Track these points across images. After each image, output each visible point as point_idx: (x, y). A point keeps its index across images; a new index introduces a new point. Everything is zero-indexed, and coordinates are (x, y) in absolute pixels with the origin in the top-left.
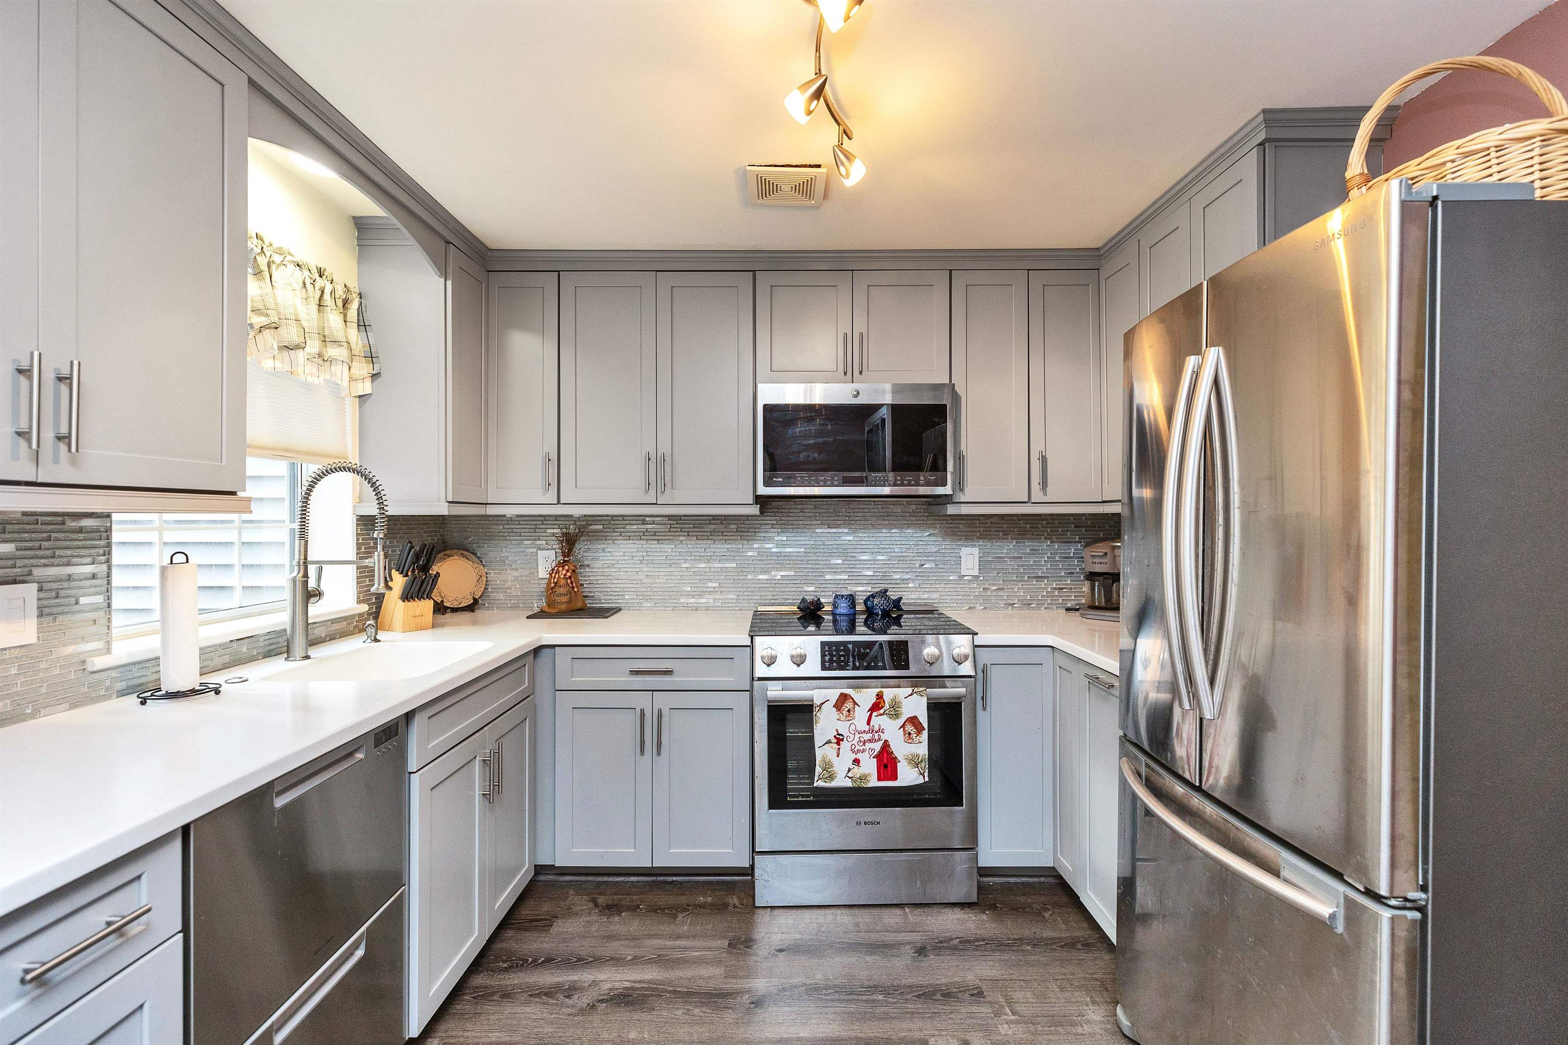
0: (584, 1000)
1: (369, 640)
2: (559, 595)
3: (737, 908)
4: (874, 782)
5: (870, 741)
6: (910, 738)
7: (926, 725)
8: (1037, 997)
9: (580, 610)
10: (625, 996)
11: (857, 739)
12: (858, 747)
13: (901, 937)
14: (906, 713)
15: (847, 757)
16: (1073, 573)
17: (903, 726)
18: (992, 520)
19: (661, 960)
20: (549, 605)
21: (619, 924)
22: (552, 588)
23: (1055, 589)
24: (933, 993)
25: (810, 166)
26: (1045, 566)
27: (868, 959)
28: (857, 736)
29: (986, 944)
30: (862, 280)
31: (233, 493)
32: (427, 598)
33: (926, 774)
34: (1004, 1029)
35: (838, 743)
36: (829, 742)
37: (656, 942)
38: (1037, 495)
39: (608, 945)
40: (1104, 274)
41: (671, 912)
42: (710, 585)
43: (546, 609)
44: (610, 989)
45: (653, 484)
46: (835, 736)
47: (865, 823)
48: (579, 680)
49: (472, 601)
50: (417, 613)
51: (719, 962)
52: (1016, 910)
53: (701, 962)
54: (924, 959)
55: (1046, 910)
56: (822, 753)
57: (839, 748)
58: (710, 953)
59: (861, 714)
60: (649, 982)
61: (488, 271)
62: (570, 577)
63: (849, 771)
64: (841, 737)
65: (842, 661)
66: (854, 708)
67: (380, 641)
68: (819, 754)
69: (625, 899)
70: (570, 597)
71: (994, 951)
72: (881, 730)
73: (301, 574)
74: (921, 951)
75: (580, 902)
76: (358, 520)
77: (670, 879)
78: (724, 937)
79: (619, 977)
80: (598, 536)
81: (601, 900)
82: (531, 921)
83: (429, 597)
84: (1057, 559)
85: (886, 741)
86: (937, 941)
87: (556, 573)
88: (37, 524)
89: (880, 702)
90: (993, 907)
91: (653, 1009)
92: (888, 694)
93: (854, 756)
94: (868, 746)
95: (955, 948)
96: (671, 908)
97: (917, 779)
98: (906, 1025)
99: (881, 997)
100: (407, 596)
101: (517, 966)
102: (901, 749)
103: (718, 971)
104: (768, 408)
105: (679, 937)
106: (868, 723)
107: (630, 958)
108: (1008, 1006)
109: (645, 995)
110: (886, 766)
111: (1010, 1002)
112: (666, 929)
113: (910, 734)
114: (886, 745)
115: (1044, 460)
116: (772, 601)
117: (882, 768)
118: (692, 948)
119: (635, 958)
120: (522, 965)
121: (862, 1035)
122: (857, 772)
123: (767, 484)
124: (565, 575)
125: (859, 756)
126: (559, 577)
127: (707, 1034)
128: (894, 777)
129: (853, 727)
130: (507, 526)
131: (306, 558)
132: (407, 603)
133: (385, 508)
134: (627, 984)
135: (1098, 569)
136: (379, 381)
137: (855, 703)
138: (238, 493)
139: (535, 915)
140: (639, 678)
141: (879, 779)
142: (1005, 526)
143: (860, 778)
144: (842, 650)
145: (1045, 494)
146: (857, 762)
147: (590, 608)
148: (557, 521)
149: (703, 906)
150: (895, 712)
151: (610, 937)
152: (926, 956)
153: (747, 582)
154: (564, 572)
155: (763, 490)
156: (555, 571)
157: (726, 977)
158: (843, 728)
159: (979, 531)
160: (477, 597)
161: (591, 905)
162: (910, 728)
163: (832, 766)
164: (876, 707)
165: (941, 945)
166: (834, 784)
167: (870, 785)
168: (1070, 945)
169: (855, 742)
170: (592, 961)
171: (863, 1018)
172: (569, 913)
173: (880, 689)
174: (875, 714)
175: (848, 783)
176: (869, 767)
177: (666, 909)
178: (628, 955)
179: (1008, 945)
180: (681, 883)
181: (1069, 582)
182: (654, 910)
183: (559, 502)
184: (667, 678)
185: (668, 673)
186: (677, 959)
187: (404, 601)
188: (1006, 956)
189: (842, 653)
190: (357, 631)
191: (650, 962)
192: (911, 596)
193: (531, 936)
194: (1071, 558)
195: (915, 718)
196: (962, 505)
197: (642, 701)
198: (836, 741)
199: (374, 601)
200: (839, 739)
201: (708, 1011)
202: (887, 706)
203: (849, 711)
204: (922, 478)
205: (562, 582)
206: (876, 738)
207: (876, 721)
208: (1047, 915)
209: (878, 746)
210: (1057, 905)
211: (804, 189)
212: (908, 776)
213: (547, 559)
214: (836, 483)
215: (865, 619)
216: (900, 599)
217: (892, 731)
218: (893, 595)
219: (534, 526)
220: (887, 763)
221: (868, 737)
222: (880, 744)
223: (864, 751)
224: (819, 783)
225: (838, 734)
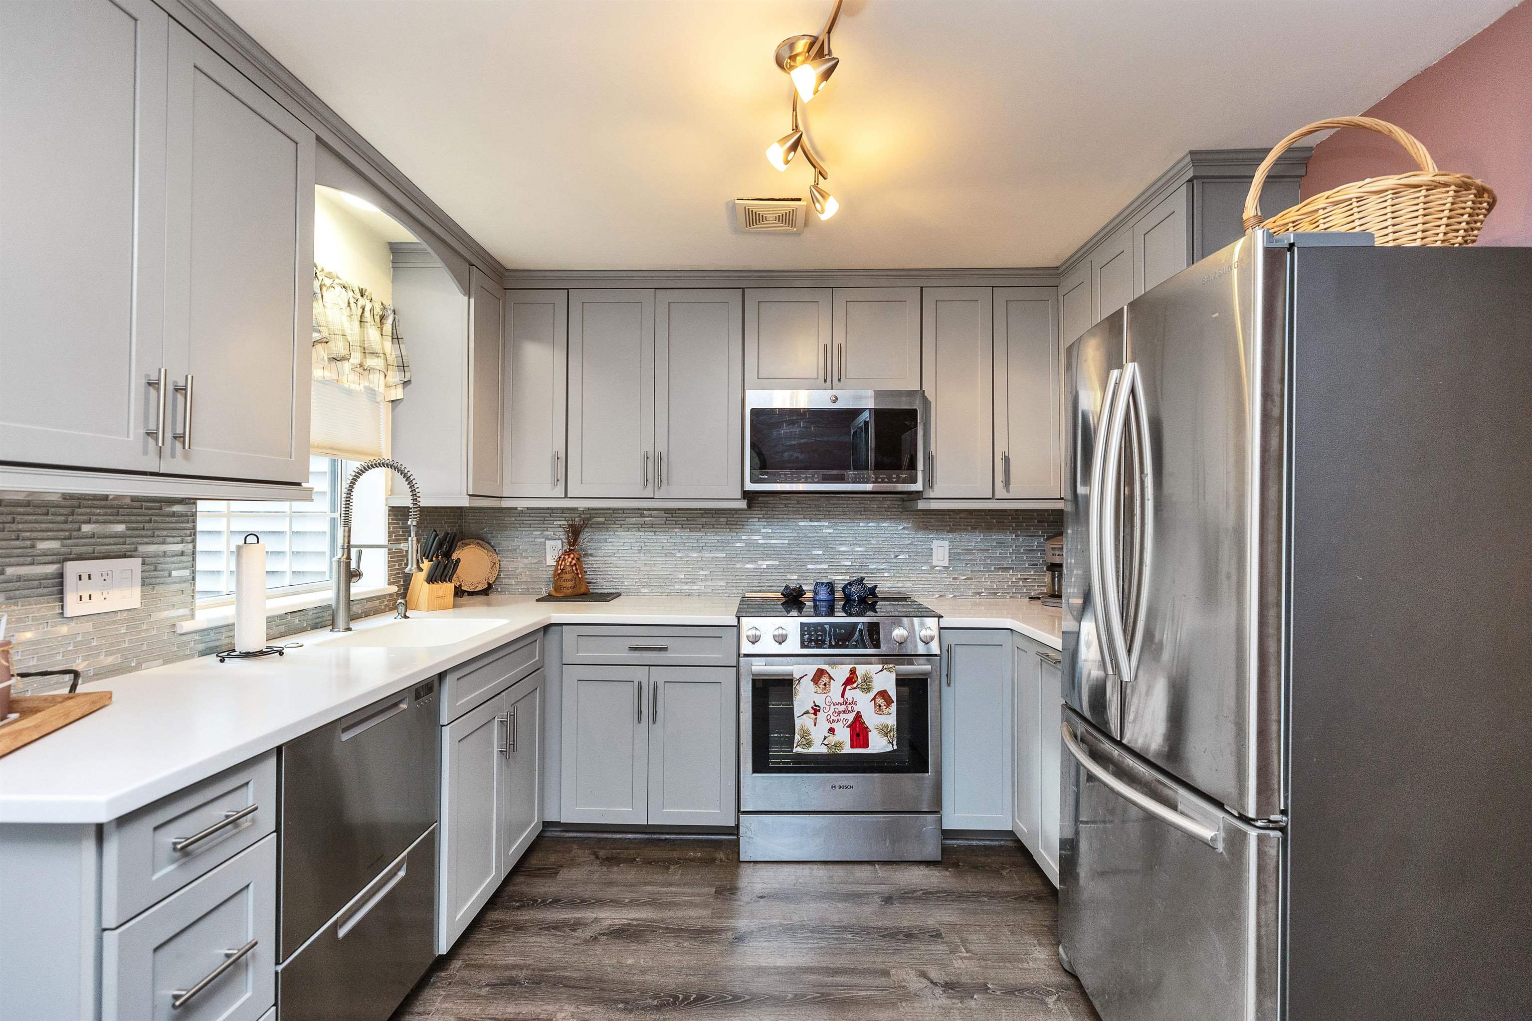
0: (588, 934)
1: (400, 617)
2: (564, 581)
3: (723, 862)
4: (847, 749)
5: (844, 712)
6: (880, 710)
7: (894, 698)
8: (990, 939)
9: (583, 594)
10: (624, 931)
11: (832, 710)
12: (833, 717)
13: (872, 888)
14: (877, 687)
15: (823, 726)
16: (1037, 565)
17: (874, 699)
18: (962, 515)
19: (655, 903)
20: (555, 590)
21: (618, 873)
22: (559, 574)
23: (1020, 579)
24: (897, 934)
25: (792, 200)
26: (1010, 557)
27: (840, 905)
28: (832, 707)
29: (948, 895)
30: (841, 296)
31: (299, 484)
32: (449, 581)
33: (895, 743)
34: (958, 963)
35: (815, 714)
36: (807, 712)
37: (650, 888)
38: (1000, 492)
39: (607, 889)
40: (1062, 290)
41: (665, 864)
42: (701, 573)
43: (554, 593)
44: (610, 925)
45: (651, 480)
46: (812, 707)
47: (840, 787)
48: (584, 655)
49: (487, 586)
50: (441, 594)
51: (706, 906)
52: (975, 868)
53: (691, 905)
54: (890, 906)
55: (1004, 868)
56: (801, 722)
57: (816, 718)
58: (699, 898)
59: (836, 687)
60: (644, 920)
61: (505, 289)
62: (575, 565)
63: (825, 739)
64: (818, 708)
65: (820, 641)
66: (830, 682)
67: (409, 618)
68: (798, 723)
69: (623, 852)
70: (575, 583)
71: (953, 901)
72: (853, 703)
73: (345, 556)
74: (888, 900)
75: (584, 855)
76: (389, 511)
77: (663, 837)
78: (711, 886)
79: (619, 915)
80: (600, 527)
81: (602, 853)
82: (539, 869)
83: (450, 581)
84: (1022, 551)
85: (858, 712)
86: (903, 892)
87: (562, 561)
88: (142, 508)
89: (853, 678)
90: (956, 865)
91: (648, 942)
92: (861, 670)
93: (829, 726)
94: (842, 716)
95: (919, 898)
96: (664, 861)
97: (887, 747)
98: (871, 958)
99: (850, 936)
100: (431, 579)
101: (528, 905)
102: (872, 720)
103: (705, 913)
104: (755, 412)
105: (671, 885)
106: (843, 696)
107: (627, 900)
108: (963, 946)
109: (641, 931)
110: (858, 735)
111: (964, 942)
112: (659, 878)
113: (880, 706)
114: (858, 716)
115: (1007, 460)
116: (759, 588)
117: (855, 736)
118: (683, 894)
119: (632, 901)
120: (533, 905)
121: (831, 965)
122: (832, 739)
123: (753, 481)
124: (571, 562)
125: (834, 725)
126: (565, 564)
127: (695, 962)
128: (866, 745)
129: (828, 699)
130: (518, 518)
131: (349, 543)
132: (431, 585)
133: (418, 499)
134: (626, 922)
135: (1057, 560)
136: (409, 387)
137: (831, 678)
138: (302, 484)
139: (543, 864)
140: (637, 654)
141: (852, 747)
142: (973, 521)
143: (835, 745)
144: (820, 631)
145: (1008, 491)
146: (832, 730)
147: (593, 593)
148: (563, 513)
149: (692, 860)
150: (866, 686)
151: (611, 884)
152: (892, 904)
153: (736, 570)
154: (570, 560)
155: (750, 486)
156: (561, 559)
157: (712, 918)
158: (820, 700)
159: (949, 526)
160: (491, 582)
161: (593, 857)
162: (880, 701)
163: (809, 734)
164: (849, 681)
165: (906, 895)
166: (811, 750)
167: (844, 752)
168: (1023, 898)
169: (831, 713)
170: (593, 903)
171: (832, 952)
172: (573, 863)
173: (853, 666)
174: (849, 687)
175: (824, 750)
176: (843, 735)
177: (659, 861)
178: (625, 898)
179: (967, 897)
180: (674, 840)
181: (1032, 573)
182: (649, 862)
183: (566, 497)
184: (662, 654)
185: (664, 649)
186: (670, 902)
187: (429, 584)
188: (964, 906)
189: (820, 633)
190: (388, 609)
191: (644, 904)
192: (886, 585)
193: (539, 881)
194: (1034, 550)
195: (885, 691)
196: (932, 501)
197: (640, 674)
198: (813, 712)
199: (402, 583)
200: (816, 710)
201: (696, 944)
202: (859, 680)
203: (825, 685)
204: (894, 476)
205: (568, 569)
206: (850, 709)
207: (849, 694)
208: (1004, 873)
209: (851, 717)
210: (1014, 864)
211: (787, 219)
212: (878, 744)
213: (554, 548)
214: (816, 480)
215: (843, 603)
216: (876, 587)
217: (864, 703)
218: (869, 584)
219: (543, 519)
220: (859, 732)
221: (842, 708)
222: (853, 715)
223: (838, 721)
224: (798, 750)
225: (815, 706)
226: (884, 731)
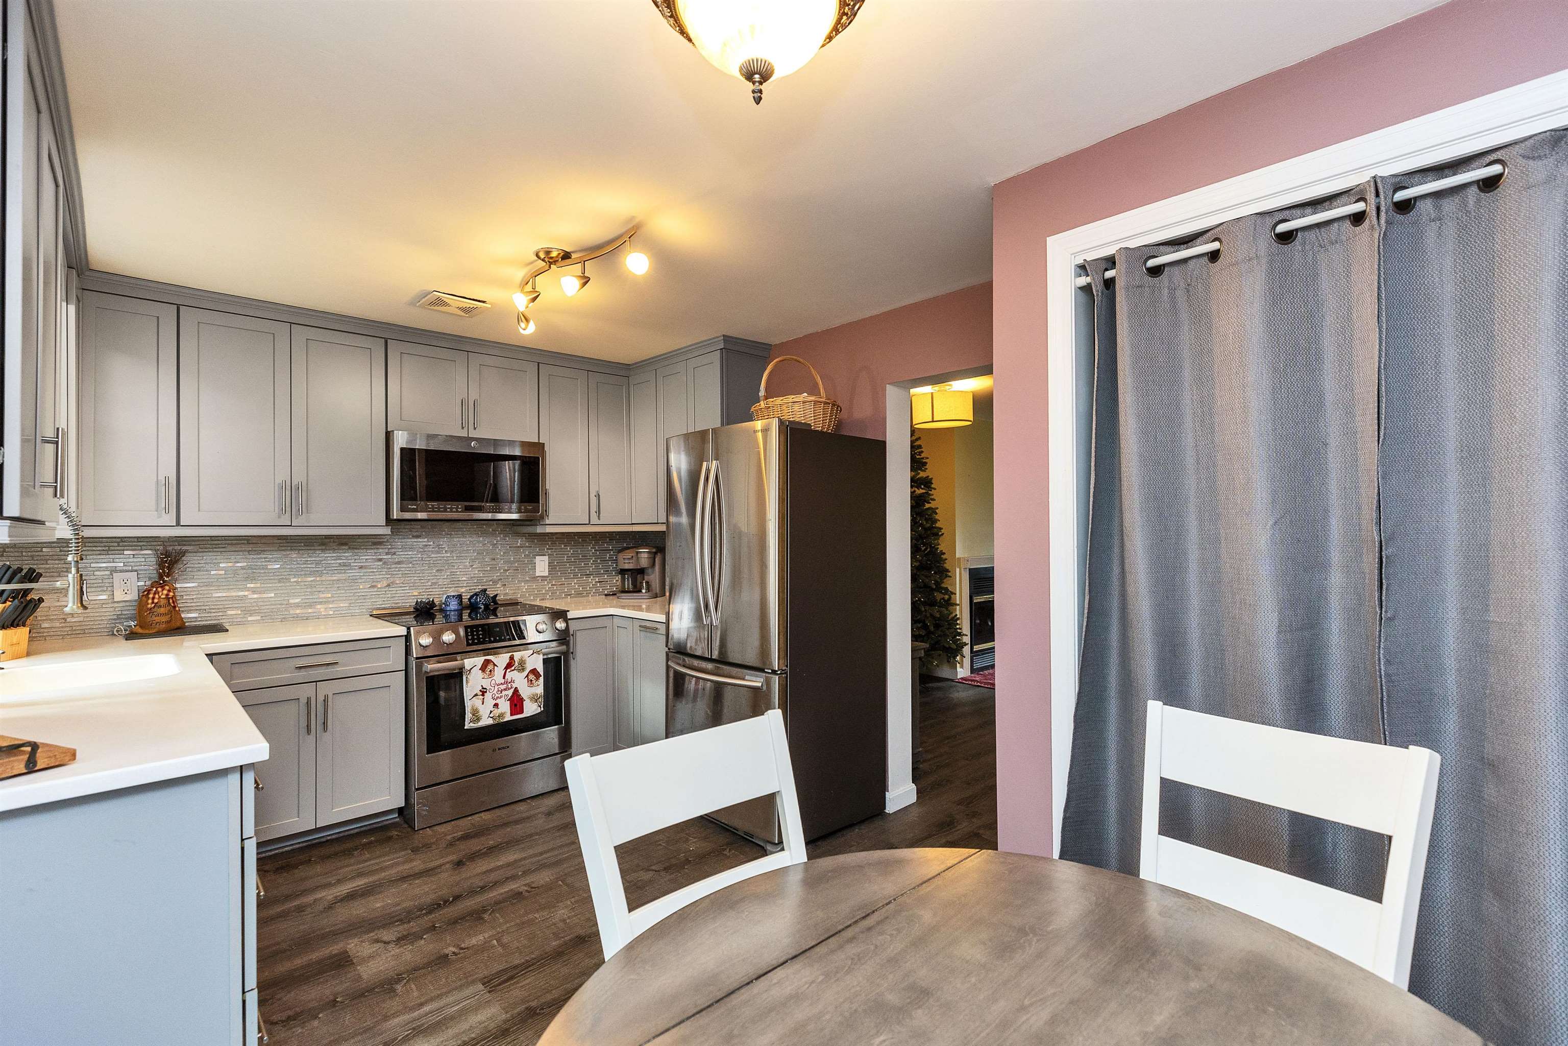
0: (319, 908)
3: (401, 836)
4: (508, 718)
5: (505, 690)
6: (531, 683)
7: (542, 673)
9: (179, 628)
10: (352, 896)
11: (496, 690)
12: (497, 695)
14: (529, 667)
15: (490, 703)
16: (610, 571)
17: (527, 676)
18: (557, 536)
19: (361, 875)
20: (139, 626)
21: (302, 872)
22: (151, 609)
23: (598, 582)
25: (478, 301)
26: (591, 567)
28: (496, 687)
30: (475, 359)
32: (23, 626)
33: (542, 706)
35: (483, 695)
36: (476, 695)
37: (347, 869)
38: (594, 520)
40: (633, 380)
41: (344, 854)
42: (322, 596)
43: (140, 631)
45: (289, 509)
46: (480, 691)
47: (499, 749)
48: (239, 682)
50: (15, 641)
51: (412, 860)
53: (397, 864)
56: (470, 704)
57: (483, 699)
58: (399, 859)
59: (499, 672)
60: (365, 884)
62: (172, 598)
63: (490, 713)
65: (481, 638)
66: (494, 669)
70: (171, 617)
72: (512, 681)
83: (24, 625)
84: (599, 561)
85: (516, 688)
87: (155, 594)
89: (512, 663)
91: (382, 892)
93: (495, 702)
96: (342, 852)
97: (537, 709)
102: (526, 692)
103: (416, 863)
105: (365, 861)
106: (504, 677)
107: (334, 881)
109: (367, 890)
110: (516, 705)
112: (349, 862)
113: (531, 681)
114: (516, 691)
115: (598, 496)
116: (383, 606)
117: (513, 706)
118: (382, 862)
119: (339, 880)
122: (497, 712)
123: (403, 509)
124: (167, 595)
125: (498, 701)
126: (160, 597)
127: (435, 885)
128: (522, 712)
132: (4, 631)
134: (347, 891)
135: (627, 567)
137: (495, 665)
140: (303, 673)
142: (566, 540)
143: (499, 716)
145: (599, 519)
146: (496, 705)
147: (190, 627)
149: (369, 844)
150: (522, 667)
154: (165, 592)
155: (395, 515)
156: (149, 592)
157: (424, 864)
158: (486, 683)
159: (551, 544)
162: (531, 677)
163: (478, 712)
164: (509, 666)
166: (481, 723)
167: (505, 720)
173: (511, 654)
174: (508, 670)
175: (490, 722)
176: (505, 707)
181: (606, 577)
182: (326, 858)
183: (181, 524)
184: (330, 669)
185: (334, 664)
186: (376, 869)
189: (481, 633)
191: (354, 877)
194: (608, 560)
195: (535, 669)
196: (544, 526)
197: (309, 691)
200: (483, 692)
202: (517, 664)
203: (490, 671)
204: (523, 507)
205: (163, 602)
206: (510, 687)
207: (509, 675)
209: (510, 693)
211: (467, 310)
212: (531, 709)
213: (125, 581)
214: (460, 510)
215: (469, 611)
216: (496, 596)
217: (519, 679)
218: (491, 593)
219: (107, 548)
220: (516, 702)
221: (503, 687)
222: (512, 690)
223: (501, 697)
224: (468, 725)
225: (483, 688)
226: (534, 699)
